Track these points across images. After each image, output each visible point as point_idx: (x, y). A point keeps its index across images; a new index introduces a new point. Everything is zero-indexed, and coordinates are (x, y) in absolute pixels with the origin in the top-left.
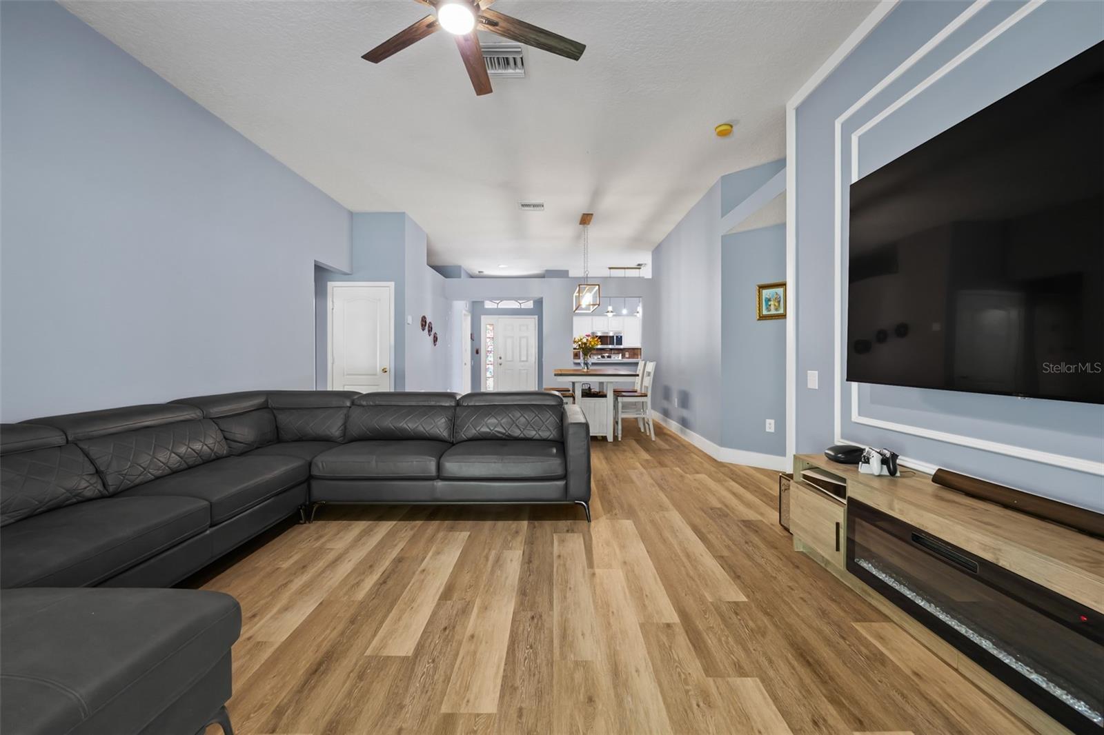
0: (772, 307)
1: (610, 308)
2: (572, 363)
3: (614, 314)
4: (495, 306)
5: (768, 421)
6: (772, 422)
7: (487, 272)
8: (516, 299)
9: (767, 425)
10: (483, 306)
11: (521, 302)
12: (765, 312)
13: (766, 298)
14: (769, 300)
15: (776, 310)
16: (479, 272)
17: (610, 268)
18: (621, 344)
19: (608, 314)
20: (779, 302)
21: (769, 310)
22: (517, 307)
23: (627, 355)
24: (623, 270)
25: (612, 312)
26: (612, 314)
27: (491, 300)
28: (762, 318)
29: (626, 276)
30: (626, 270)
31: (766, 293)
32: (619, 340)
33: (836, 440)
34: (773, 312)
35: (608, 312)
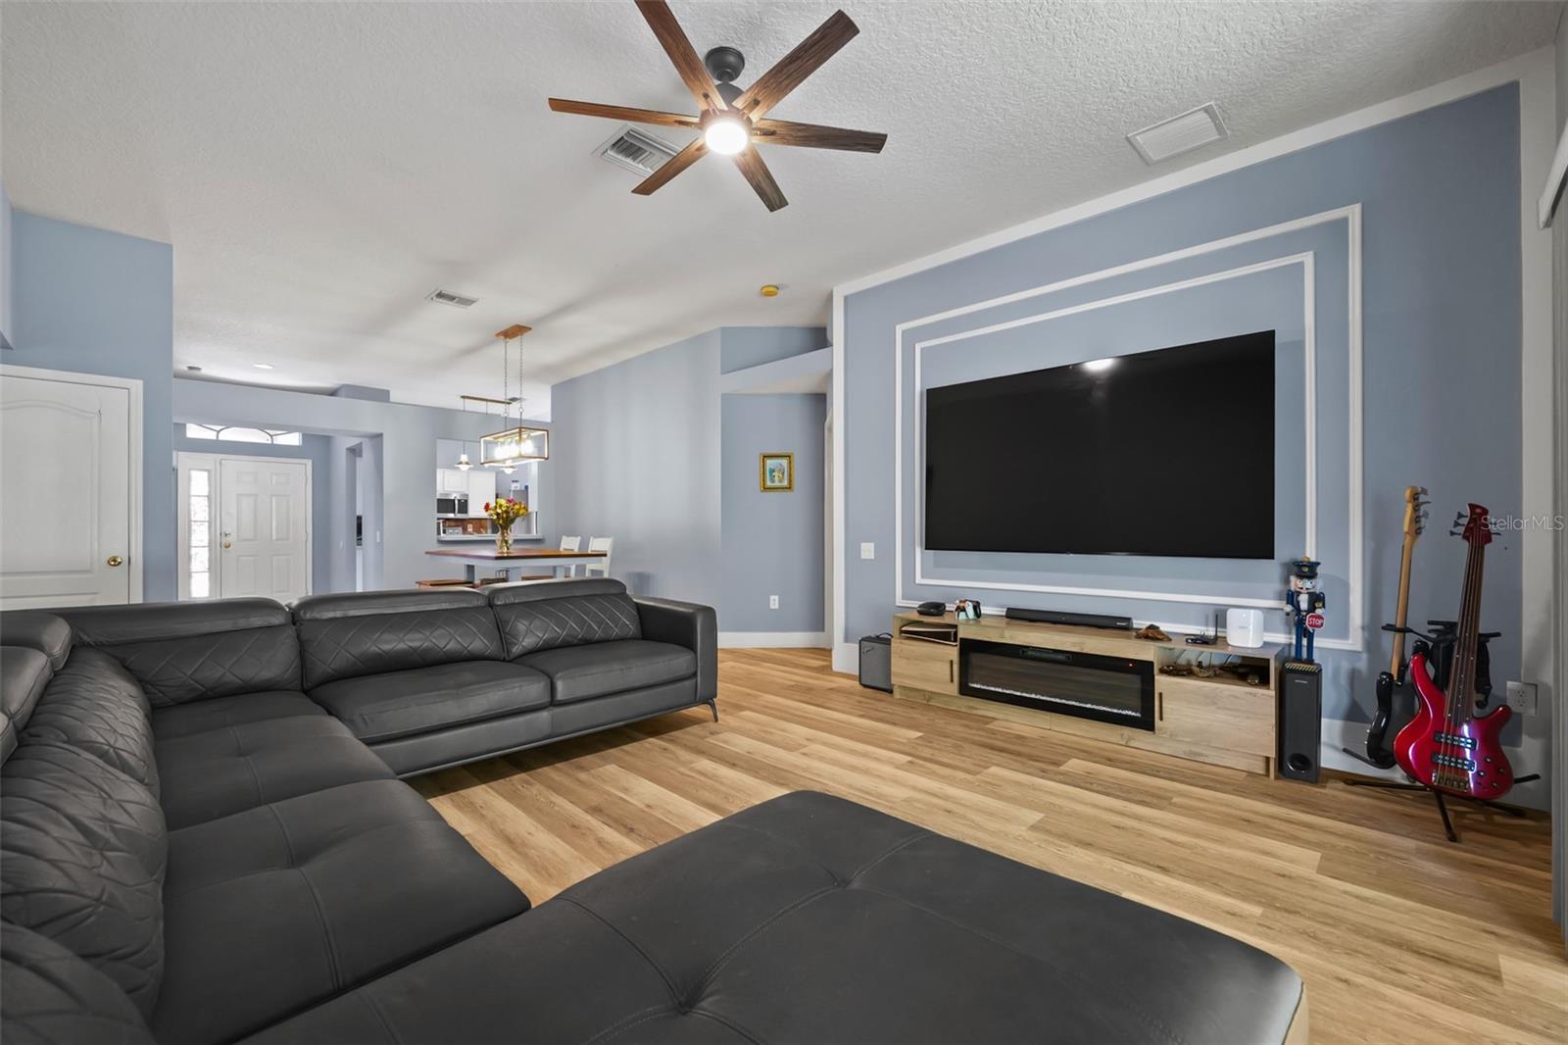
0: (776, 478)
1: (464, 458)
2: (435, 541)
3: (472, 466)
4: (212, 435)
5: (772, 597)
6: (777, 597)
7: (208, 371)
8: (262, 427)
9: (772, 602)
10: (185, 435)
11: (272, 432)
12: (769, 484)
13: (770, 469)
14: (774, 471)
15: (781, 481)
16: (191, 368)
17: (463, 397)
18: (466, 512)
19: (460, 466)
20: (783, 474)
21: (773, 481)
22: (264, 441)
23: (470, 530)
24: (484, 403)
25: (467, 463)
26: (467, 467)
27: (202, 420)
28: (766, 489)
29: (489, 412)
30: (489, 403)
31: (770, 463)
32: (464, 506)
33: (897, 600)
34: (777, 484)
35: (460, 463)
